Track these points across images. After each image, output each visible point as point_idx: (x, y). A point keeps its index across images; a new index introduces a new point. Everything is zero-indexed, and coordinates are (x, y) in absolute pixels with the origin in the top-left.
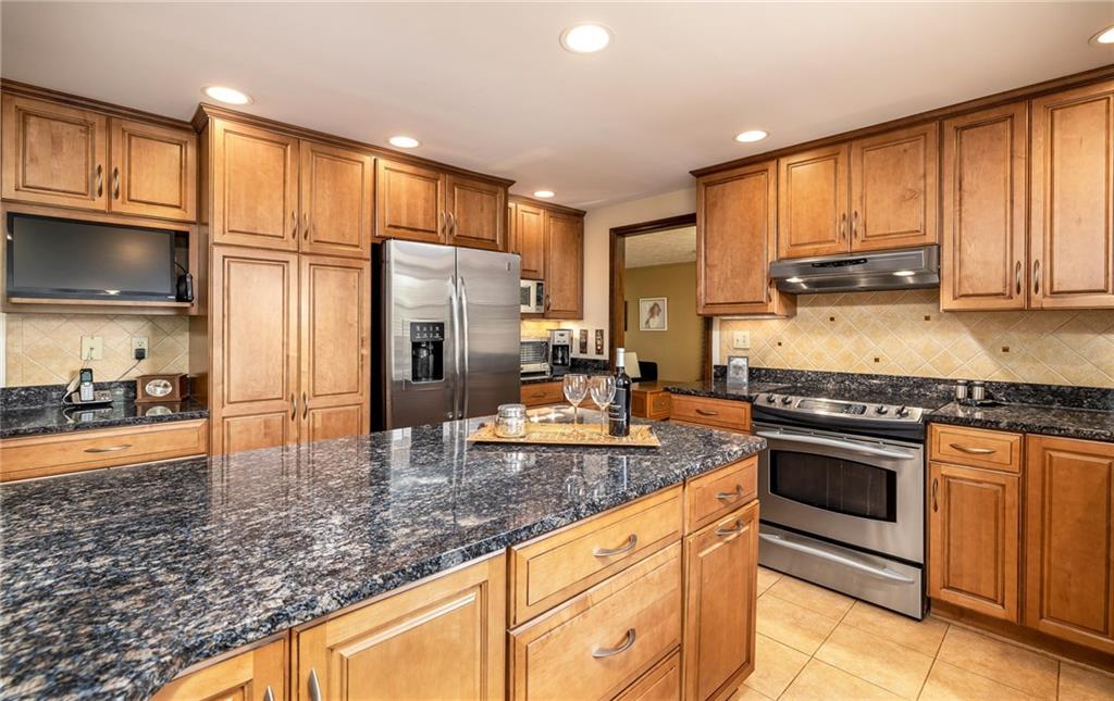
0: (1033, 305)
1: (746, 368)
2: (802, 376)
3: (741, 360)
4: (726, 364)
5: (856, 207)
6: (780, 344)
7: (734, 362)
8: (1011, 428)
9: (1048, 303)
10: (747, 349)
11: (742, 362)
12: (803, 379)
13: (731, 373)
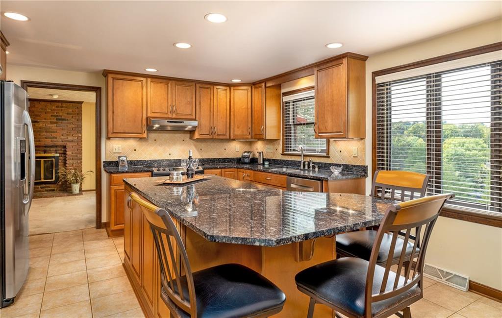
0: (214, 138)
1: (126, 161)
2: (145, 162)
3: (124, 157)
4: (118, 160)
5: (174, 104)
6: (135, 150)
7: (121, 159)
8: (220, 168)
9: (217, 137)
10: (120, 153)
11: (124, 158)
12: (146, 163)
13: (120, 163)
